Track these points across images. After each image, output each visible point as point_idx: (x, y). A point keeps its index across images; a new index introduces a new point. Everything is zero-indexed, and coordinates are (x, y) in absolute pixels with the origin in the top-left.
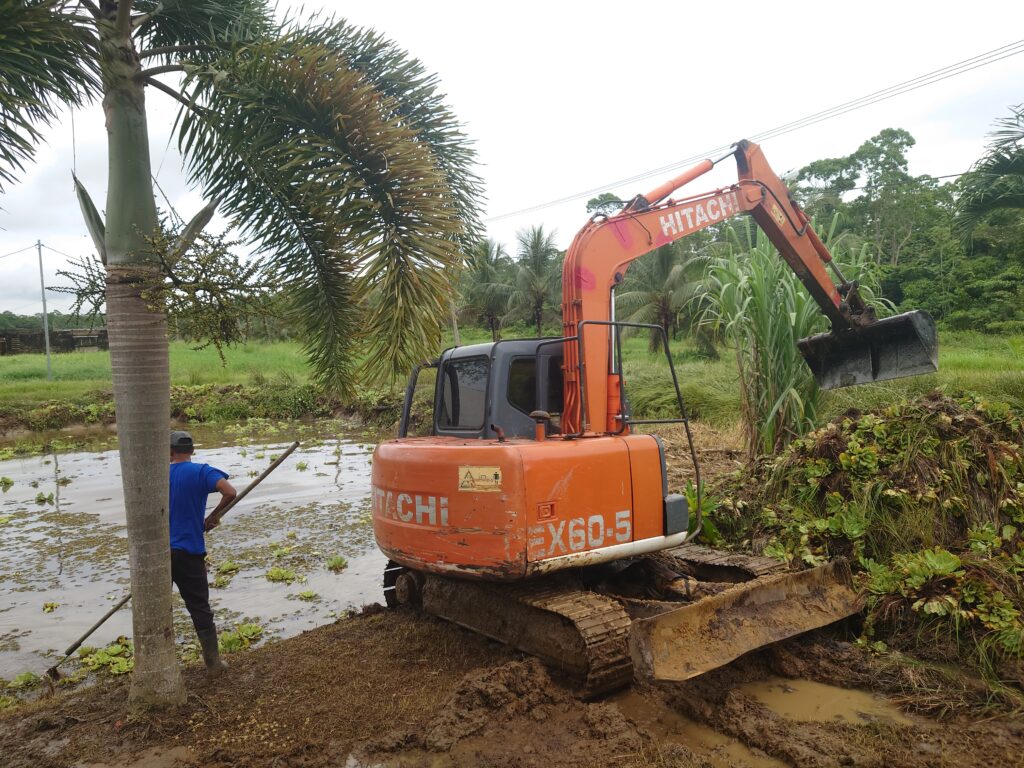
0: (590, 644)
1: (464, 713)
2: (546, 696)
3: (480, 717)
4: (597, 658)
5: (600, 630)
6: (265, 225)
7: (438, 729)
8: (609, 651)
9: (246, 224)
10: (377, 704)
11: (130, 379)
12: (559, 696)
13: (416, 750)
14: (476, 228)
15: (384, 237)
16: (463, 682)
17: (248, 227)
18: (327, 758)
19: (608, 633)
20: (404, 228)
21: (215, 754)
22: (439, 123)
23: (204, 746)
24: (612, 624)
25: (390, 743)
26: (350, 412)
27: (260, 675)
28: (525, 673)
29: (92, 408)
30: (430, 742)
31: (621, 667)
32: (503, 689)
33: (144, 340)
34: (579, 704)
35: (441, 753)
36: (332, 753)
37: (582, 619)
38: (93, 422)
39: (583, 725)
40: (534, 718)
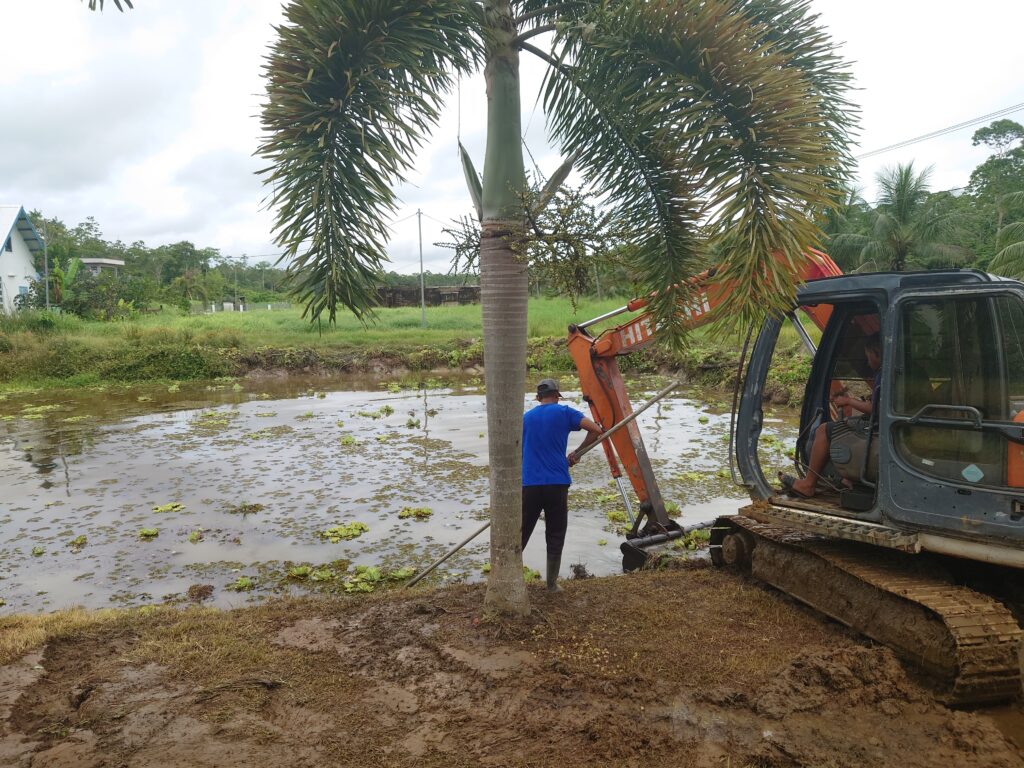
0: (962, 645)
1: (800, 686)
2: (899, 691)
3: (818, 695)
4: (971, 662)
5: (979, 632)
6: (615, 176)
7: (770, 696)
8: (987, 658)
9: (598, 177)
10: (704, 656)
11: (497, 323)
12: (915, 695)
13: (745, 711)
14: (844, 163)
15: (742, 178)
16: (799, 655)
17: (599, 179)
18: (655, 695)
19: (987, 638)
20: (766, 165)
21: (555, 665)
22: (809, 47)
23: (545, 655)
24: (993, 628)
25: (718, 697)
26: (674, 369)
27: (592, 605)
28: (874, 661)
29: (454, 353)
30: (761, 706)
31: (1002, 678)
32: (846, 671)
33: (509, 288)
34: (940, 707)
35: (772, 721)
36: (660, 691)
37: (952, 616)
38: (454, 366)
39: (945, 731)
40: (883, 711)
